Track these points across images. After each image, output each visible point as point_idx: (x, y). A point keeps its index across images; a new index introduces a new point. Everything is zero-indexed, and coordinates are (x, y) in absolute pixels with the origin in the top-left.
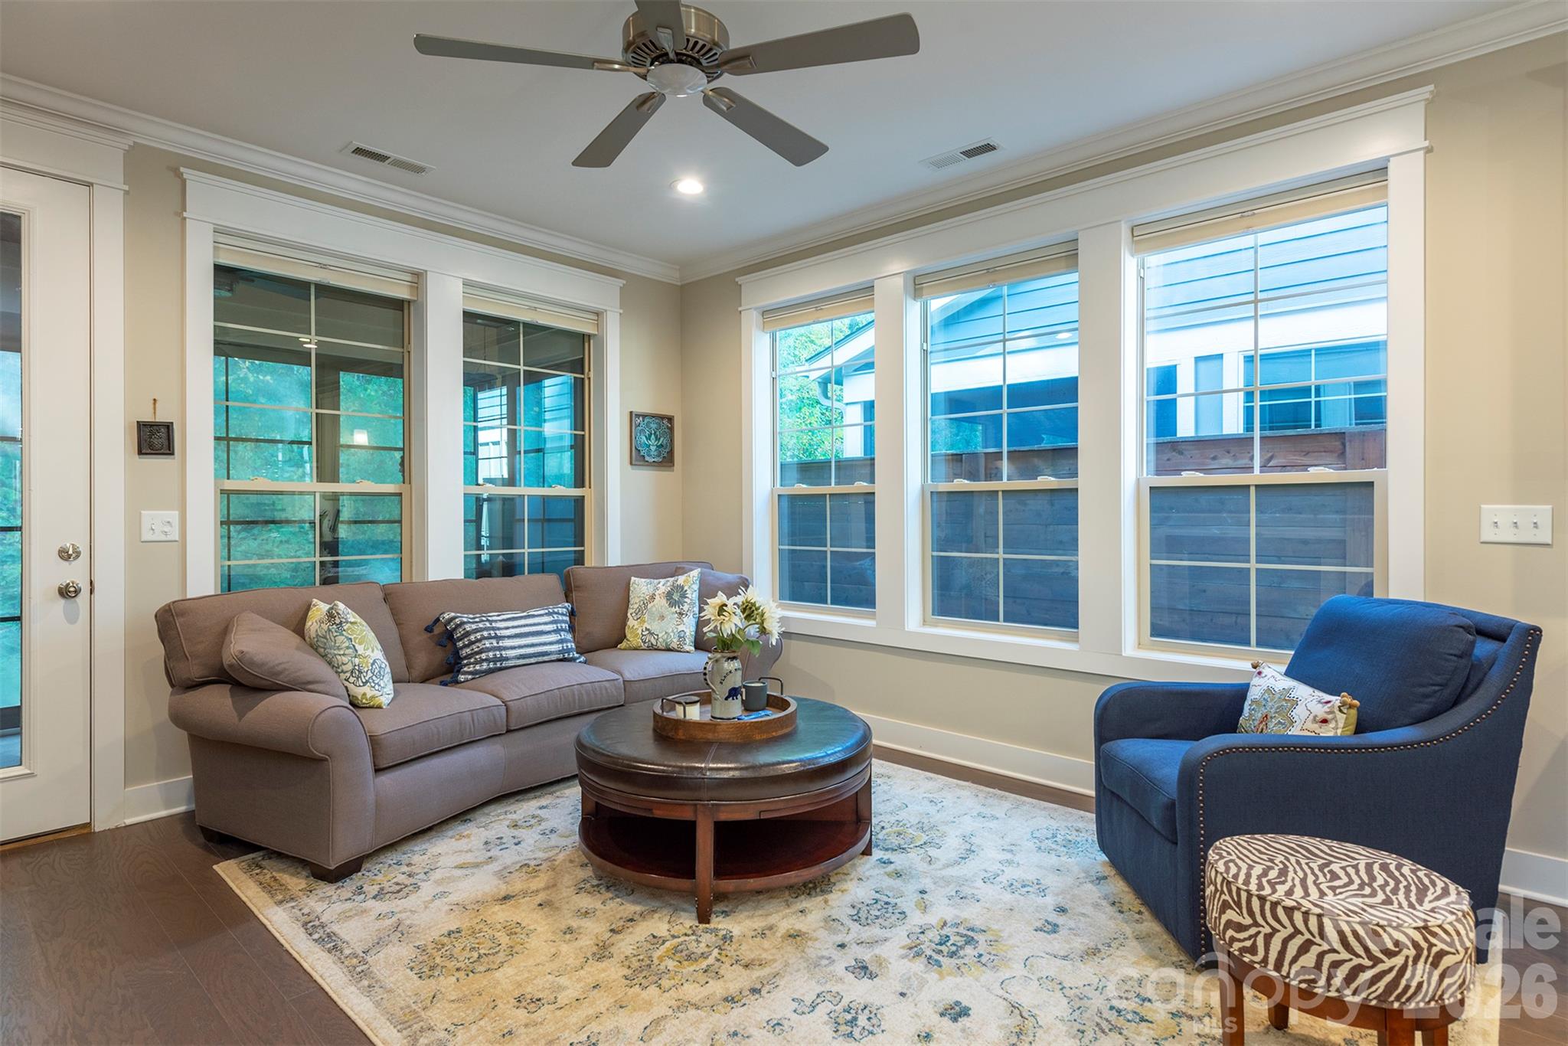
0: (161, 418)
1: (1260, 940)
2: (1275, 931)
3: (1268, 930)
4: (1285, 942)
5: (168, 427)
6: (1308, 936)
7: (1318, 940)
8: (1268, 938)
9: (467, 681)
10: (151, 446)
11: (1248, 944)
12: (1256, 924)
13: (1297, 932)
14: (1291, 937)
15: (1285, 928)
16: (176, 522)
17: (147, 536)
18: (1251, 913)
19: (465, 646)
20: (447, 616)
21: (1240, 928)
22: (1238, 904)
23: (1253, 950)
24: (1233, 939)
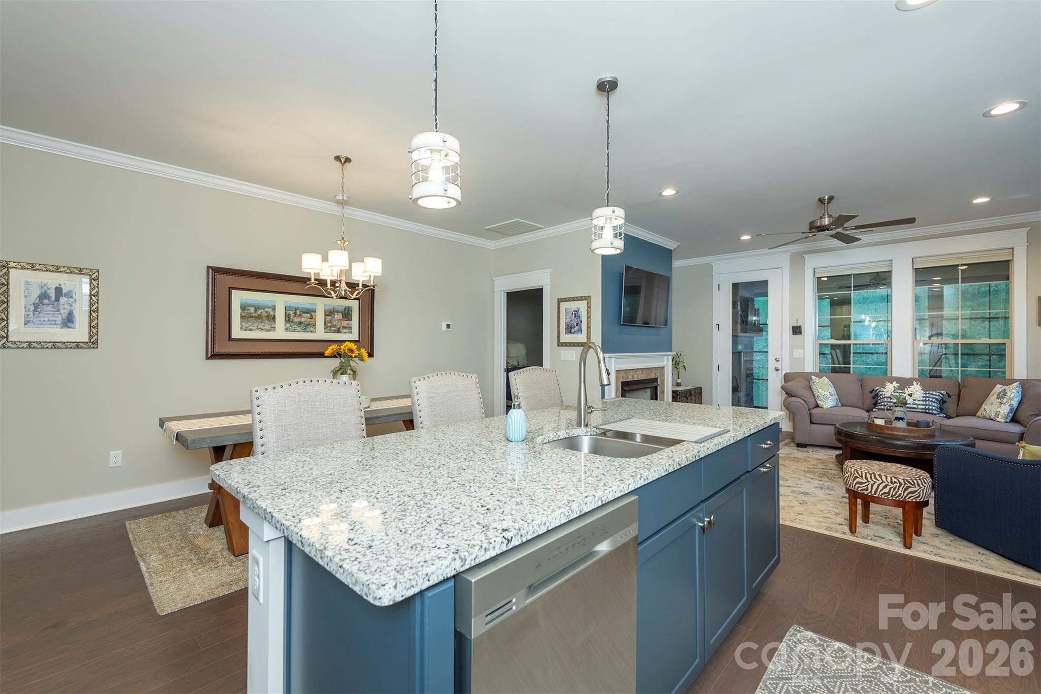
0: (799, 325)
1: (870, 486)
2: (875, 482)
3: (873, 482)
4: (879, 485)
5: (800, 327)
6: (887, 483)
7: (890, 484)
8: (872, 485)
9: (875, 411)
10: (796, 332)
11: (865, 488)
12: (868, 481)
13: (883, 482)
14: (881, 483)
15: (879, 481)
16: (802, 353)
17: (795, 356)
18: (866, 478)
19: (880, 399)
20: (876, 388)
21: (862, 483)
22: (862, 476)
23: (867, 489)
24: (859, 487)
